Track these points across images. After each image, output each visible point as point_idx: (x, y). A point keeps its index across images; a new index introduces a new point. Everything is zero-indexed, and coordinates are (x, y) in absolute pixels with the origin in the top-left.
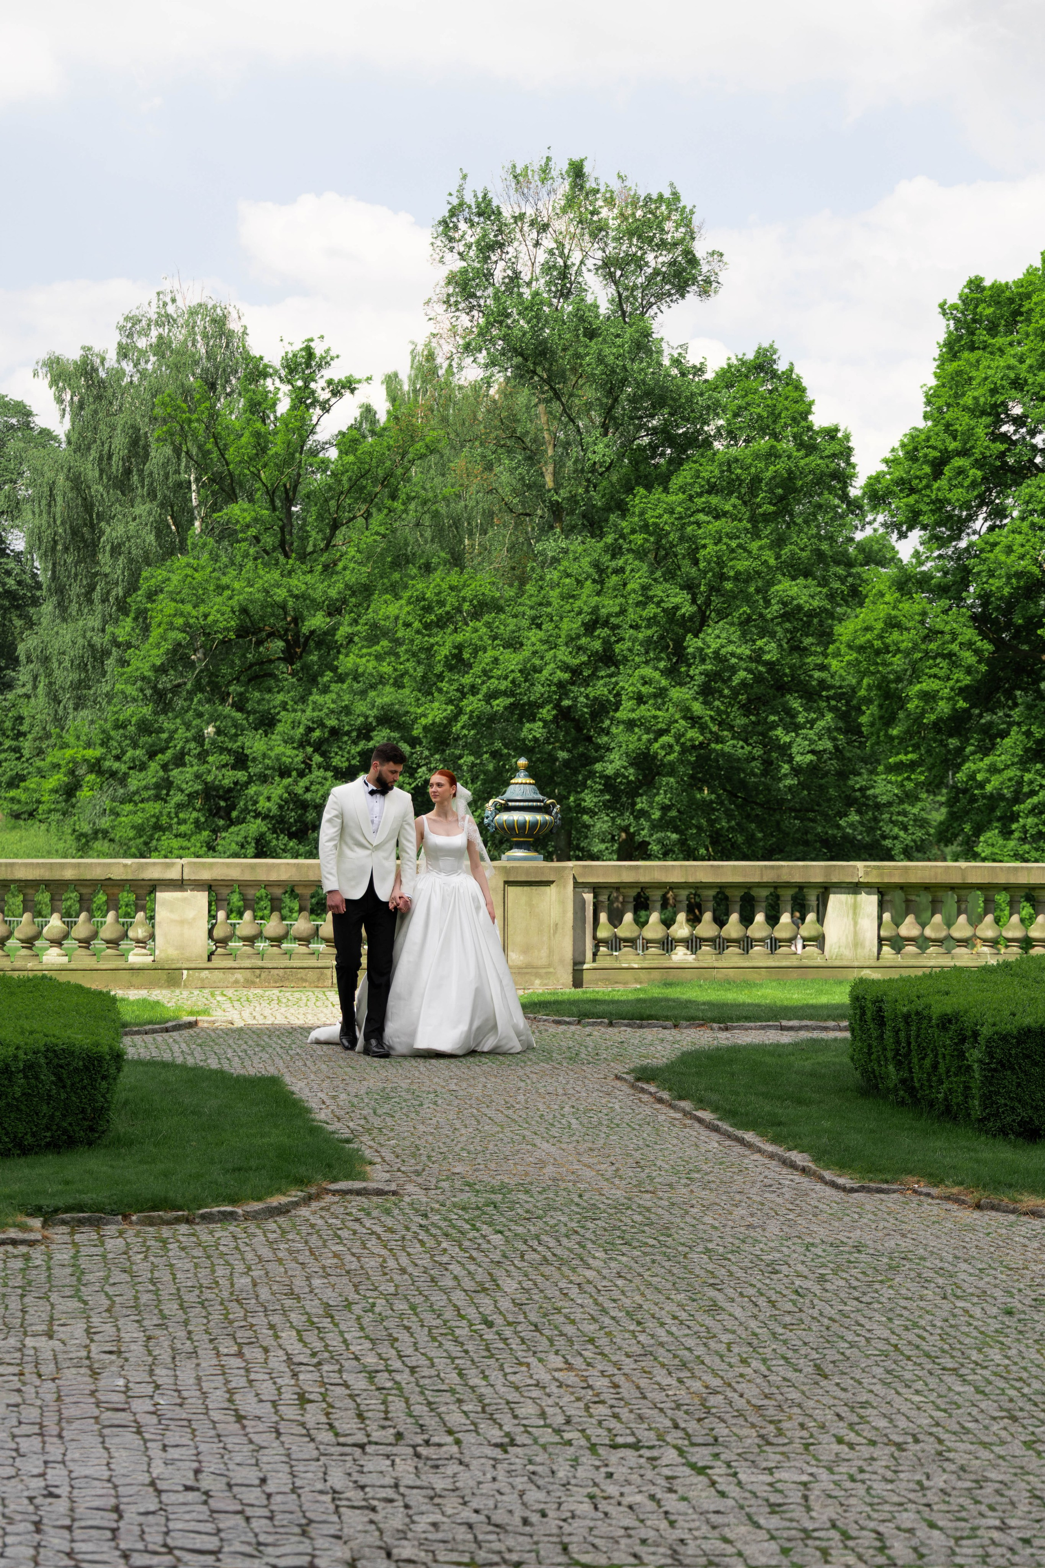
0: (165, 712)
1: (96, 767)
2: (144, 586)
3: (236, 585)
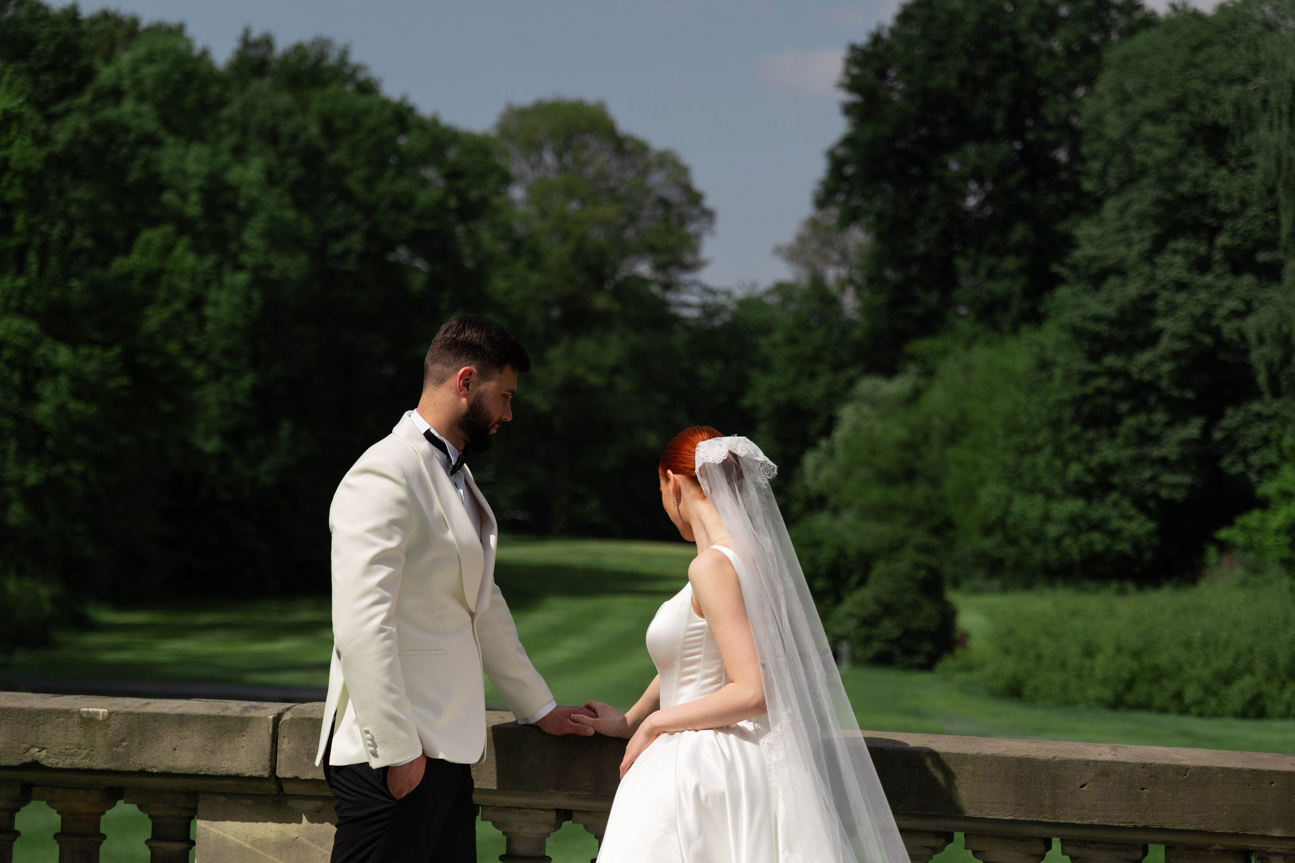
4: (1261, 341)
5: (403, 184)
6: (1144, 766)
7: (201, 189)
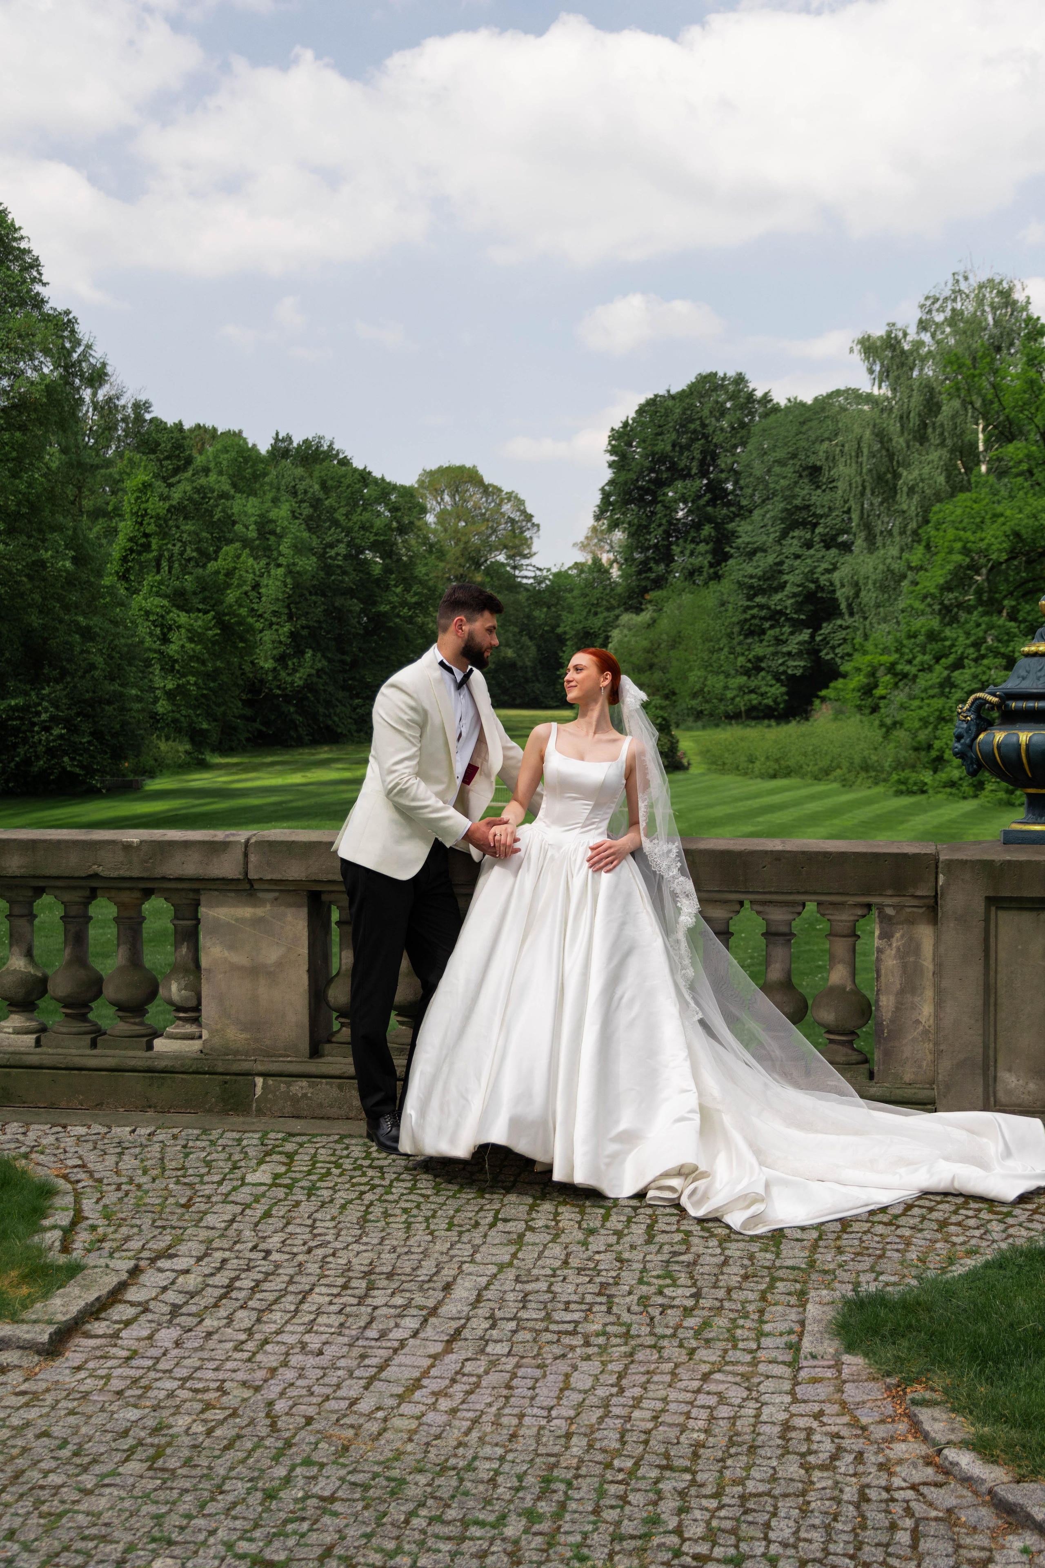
0: (950, 624)
1: (891, 669)
2: (934, 518)
3: (1008, 513)
4: (843, 586)
5: (367, 515)
6: (803, 853)
7: (256, 523)
